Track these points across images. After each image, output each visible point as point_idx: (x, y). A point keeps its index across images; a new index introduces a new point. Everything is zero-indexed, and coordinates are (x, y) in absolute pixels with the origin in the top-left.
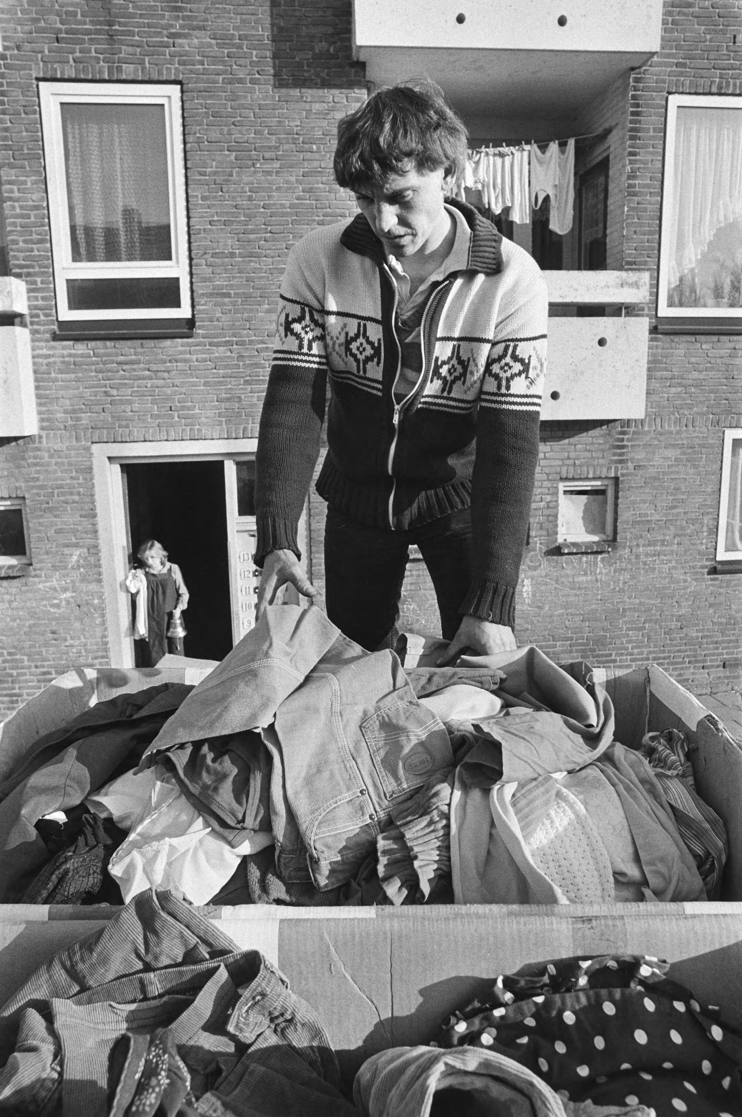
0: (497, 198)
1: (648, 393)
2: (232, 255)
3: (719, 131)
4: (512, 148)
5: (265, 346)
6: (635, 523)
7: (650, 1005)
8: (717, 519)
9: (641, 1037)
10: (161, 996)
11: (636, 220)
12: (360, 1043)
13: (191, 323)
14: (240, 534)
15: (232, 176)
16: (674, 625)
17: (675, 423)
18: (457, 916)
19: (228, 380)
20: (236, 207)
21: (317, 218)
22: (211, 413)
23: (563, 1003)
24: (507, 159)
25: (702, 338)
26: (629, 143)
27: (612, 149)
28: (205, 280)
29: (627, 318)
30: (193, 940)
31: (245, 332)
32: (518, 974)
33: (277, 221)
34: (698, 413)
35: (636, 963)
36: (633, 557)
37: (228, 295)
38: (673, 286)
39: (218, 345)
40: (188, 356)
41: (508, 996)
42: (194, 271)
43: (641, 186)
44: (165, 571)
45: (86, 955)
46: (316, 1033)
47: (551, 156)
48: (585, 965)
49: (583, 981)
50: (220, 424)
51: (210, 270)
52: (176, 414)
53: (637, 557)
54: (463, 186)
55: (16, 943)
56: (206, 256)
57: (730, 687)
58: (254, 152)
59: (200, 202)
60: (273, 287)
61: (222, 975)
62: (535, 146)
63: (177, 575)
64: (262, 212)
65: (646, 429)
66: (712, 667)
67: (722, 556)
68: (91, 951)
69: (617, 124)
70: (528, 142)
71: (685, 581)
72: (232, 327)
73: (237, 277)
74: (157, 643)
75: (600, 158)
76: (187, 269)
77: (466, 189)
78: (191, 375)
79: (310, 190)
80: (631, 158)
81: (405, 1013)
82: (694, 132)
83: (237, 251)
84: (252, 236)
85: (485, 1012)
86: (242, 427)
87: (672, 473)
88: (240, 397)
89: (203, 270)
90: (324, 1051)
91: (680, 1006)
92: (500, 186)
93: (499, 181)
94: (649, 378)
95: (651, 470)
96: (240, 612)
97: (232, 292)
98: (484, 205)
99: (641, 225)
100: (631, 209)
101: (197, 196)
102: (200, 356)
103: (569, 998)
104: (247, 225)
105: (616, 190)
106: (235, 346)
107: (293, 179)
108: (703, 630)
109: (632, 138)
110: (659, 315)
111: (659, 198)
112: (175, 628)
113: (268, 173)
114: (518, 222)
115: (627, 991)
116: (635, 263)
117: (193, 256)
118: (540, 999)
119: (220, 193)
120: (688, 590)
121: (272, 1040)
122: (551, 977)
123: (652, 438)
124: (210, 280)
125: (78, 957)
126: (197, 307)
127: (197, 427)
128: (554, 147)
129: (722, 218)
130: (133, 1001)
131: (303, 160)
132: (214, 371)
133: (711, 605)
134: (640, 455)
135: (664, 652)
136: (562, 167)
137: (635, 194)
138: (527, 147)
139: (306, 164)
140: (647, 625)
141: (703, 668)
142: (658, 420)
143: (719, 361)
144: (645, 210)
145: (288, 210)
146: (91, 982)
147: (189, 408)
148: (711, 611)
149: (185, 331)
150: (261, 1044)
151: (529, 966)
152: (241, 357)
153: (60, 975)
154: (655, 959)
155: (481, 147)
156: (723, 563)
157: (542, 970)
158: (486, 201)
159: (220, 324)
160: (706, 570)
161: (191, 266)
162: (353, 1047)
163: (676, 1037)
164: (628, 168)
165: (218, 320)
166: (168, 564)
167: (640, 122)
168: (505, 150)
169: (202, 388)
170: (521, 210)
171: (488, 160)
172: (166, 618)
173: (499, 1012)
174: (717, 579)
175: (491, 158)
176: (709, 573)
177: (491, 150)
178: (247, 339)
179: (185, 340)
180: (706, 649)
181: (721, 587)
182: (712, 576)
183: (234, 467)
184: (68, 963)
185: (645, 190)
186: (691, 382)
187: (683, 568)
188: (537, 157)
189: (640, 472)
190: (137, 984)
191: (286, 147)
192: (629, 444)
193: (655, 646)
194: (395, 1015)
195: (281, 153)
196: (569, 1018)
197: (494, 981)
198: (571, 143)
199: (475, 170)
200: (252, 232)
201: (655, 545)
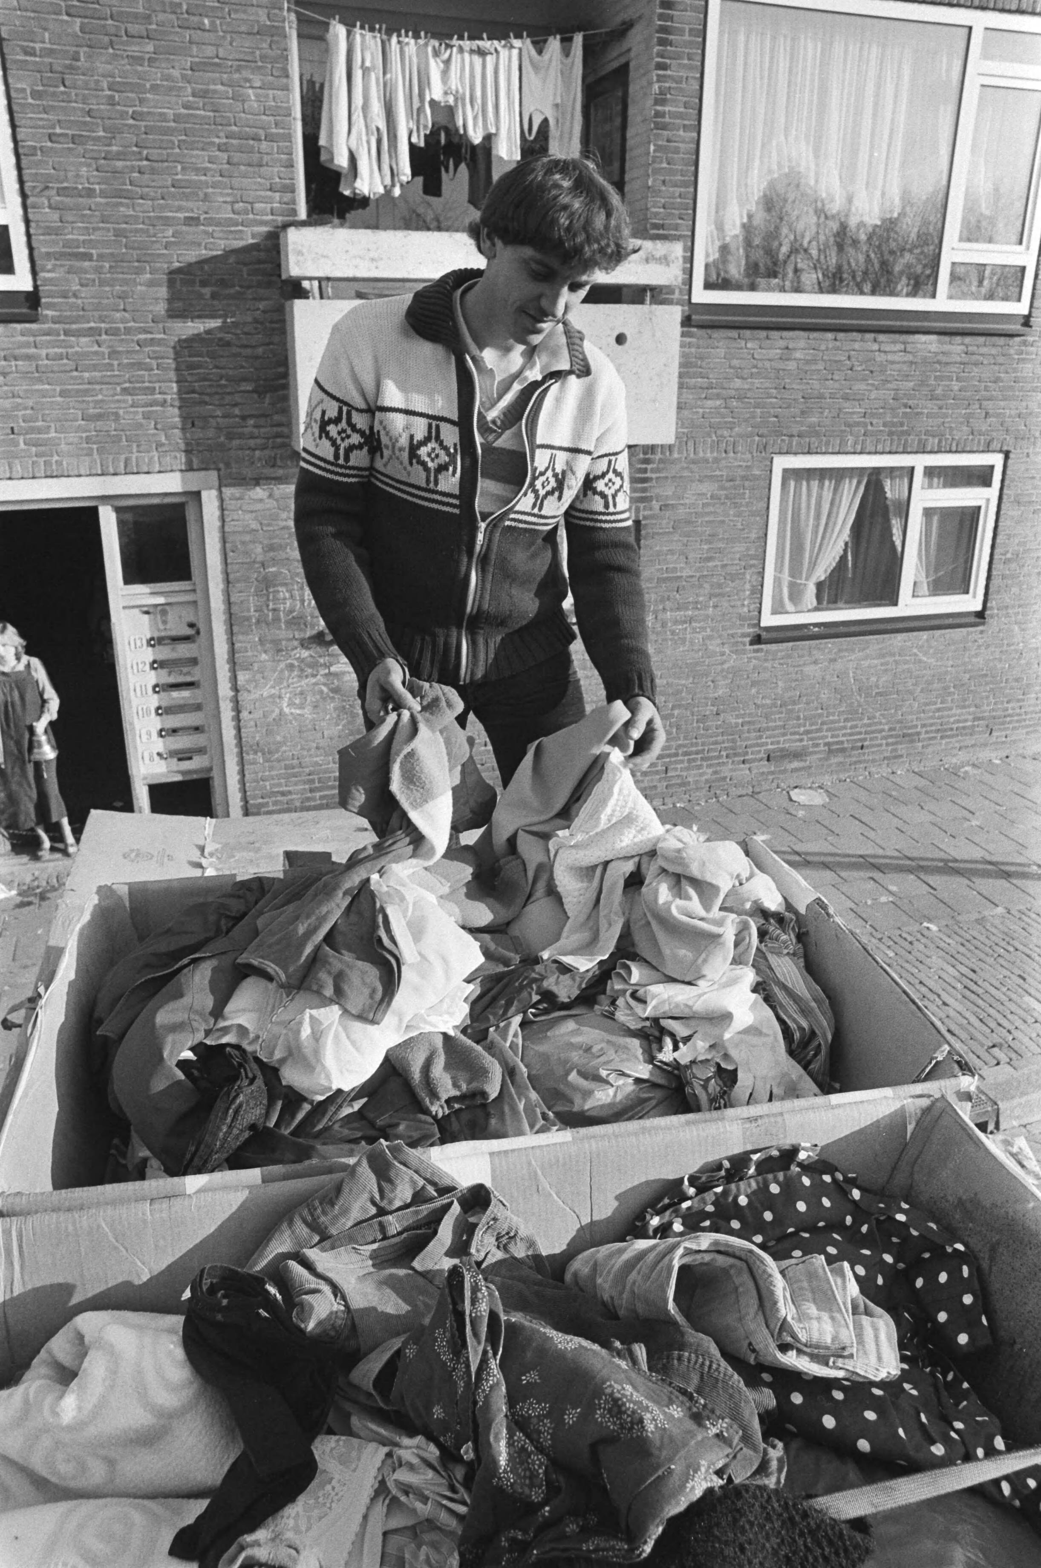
0: (475, 118)
1: (680, 408)
2: (90, 193)
3: (774, 38)
4: (496, 42)
5: (149, 336)
6: (660, 580)
7: (806, 1181)
8: (762, 574)
9: (801, 1206)
10: (399, 1234)
11: (664, 165)
12: (564, 1247)
13: (33, 299)
14: (127, 611)
15: (78, 60)
16: (710, 709)
17: (712, 447)
18: (644, 1130)
19: (98, 387)
20: (89, 113)
21: (217, 140)
22: (73, 437)
23: (738, 1189)
24: (489, 58)
25: (748, 333)
26: (657, 48)
27: (632, 54)
28: (49, 231)
29: (654, 307)
30: (421, 1182)
31: (118, 315)
32: (699, 1171)
33: (154, 140)
34: (740, 436)
35: (794, 1151)
36: (658, 625)
37: (87, 257)
38: (711, 259)
39: (79, 334)
40: (33, 351)
41: (692, 1191)
42: (31, 216)
43: (673, 115)
44: (21, 667)
45: (328, 1208)
46: (531, 1244)
47: (550, 60)
48: (755, 1157)
49: (752, 1171)
50: (90, 454)
51: (56, 216)
52: (21, 440)
53: (664, 625)
54: (428, 99)
55: (243, 1207)
56: (46, 193)
57: (774, 785)
58: (110, 22)
59: (30, 101)
60: (158, 246)
61: (456, 1208)
62: (528, 41)
63: (40, 673)
64: (131, 126)
65: (676, 455)
66: (754, 760)
67: (769, 620)
68: (333, 1204)
69: (640, 17)
70: (518, 36)
71: (723, 654)
72: (97, 307)
73: (99, 229)
74: (17, 770)
75: (615, 65)
76: (20, 211)
77: (433, 103)
78: (40, 380)
79: (204, 94)
80: (661, 72)
81: (604, 1217)
82: (742, 38)
83: (97, 187)
84: (120, 164)
85: (674, 1205)
86: (123, 457)
87: (708, 514)
88: (116, 414)
89: (45, 214)
90: (537, 1258)
91: (827, 1178)
92: (479, 101)
93: (478, 93)
94: (681, 386)
95: (681, 510)
96: (136, 721)
97: (94, 251)
98: (457, 130)
99: (672, 172)
100: (658, 148)
101: (23, 90)
102: (52, 351)
103: (742, 1184)
104: (110, 145)
105: (639, 119)
106: (104, 337)
107: (176, 73)
108: (743, 716)
109: (662, 42)
110: (694, 300)
111: (695, 135)
112: (40, 746)
113: (137, 60)
114: (505, 157)
115: (789, 1173)
116: (662, 227)
117: (28, 192)
118: (719, 1190)
119: (62, 89)
120: (726, 666)
121: (499, 1255)
122: (727, 1170)
123: (683, 468)
124: (57, 232)
125: (319, 1211)
126: (42, 275)
127: (56, 458)
128: (554, 44)
129: (775, 167)
130: (374, 1242)
131: (190, 42)
132: (75, 374)
133: (754, 684)
134: (668, 491)
135: (697, 744)
136: (566, 75)
137: (664, 127)
138: (517, 43)
139: (195, 49)
140: (676, 712)
141: (744, 762)
142: (691, 444)
143: (767, 364)
144: (677, 151)
145: (173, 124)
146: (334, 1231)
147: (39, 431)
148: (754, 691)
149: (24, 310)
150: (491, 1260)
151: (707, 1164)
152: (113, 354)
153: (302, 1229)
154: (808, 1145)
155: (451, 38)
156: (768, 629)
157: (719, 1167)
158: (460, 123)
159: (79, 301)
160: (748, 640)
161: (25, 206)
162: (557, 1251)
163: (826, 1202)
164: (656, 87)
165: (75, 295)
166: (25, 659)
167: (671, 18)
168: (486, 44)
169: (59, 399)
170: (509, 138)
171: (463, 60)
172: (27, 736)
173: (685, 1205)
174: (761, 650)
175: (467, 56)
176: (752, 643)
177: (467, 44)
178: (121, 326)
179: (27, 325)
180: (748, 739)
181: (766, 660)
182: (756, 647)
183: (113, 516)
184: (309, 1218)
185: (678, 121)
186: (733, 393)
187: (720, 636)
188: (531, 61)
189: (667, 514)
190: (377, 1227)
191: (161, 17)
192: (654, 476)
193: (685, 738)
194: (595, 1218)
195: (154, 27)
196: (743, 1201)
197: (681, 1180)
198: (578, 39)
199: (445, 73)
200: (119, 156)
201: (687, 609)
